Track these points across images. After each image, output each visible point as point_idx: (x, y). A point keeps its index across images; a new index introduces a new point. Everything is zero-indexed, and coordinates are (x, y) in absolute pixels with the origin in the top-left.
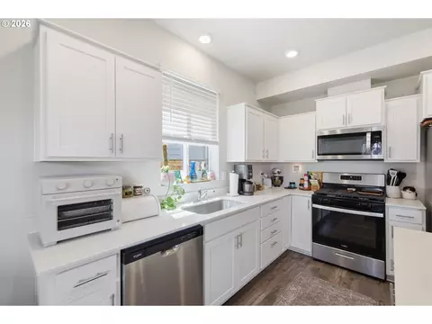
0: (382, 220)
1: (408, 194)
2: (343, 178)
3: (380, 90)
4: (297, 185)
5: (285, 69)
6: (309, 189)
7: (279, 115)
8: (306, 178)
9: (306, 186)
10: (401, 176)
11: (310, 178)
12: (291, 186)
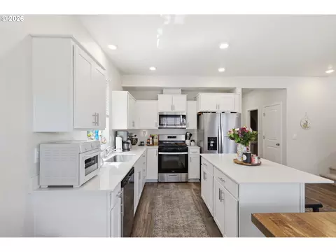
0: (187, 155)
1: (192, 143)
2: (169, 137)
3: (185, 97)
4: (145, 143)
5: (144, 73)
6: (153, 144)
7: (137, 99)
8: (151, 139)
9: (151, 143)
10: (191, 135)
11: (153, 138)
12: (142, 144)
